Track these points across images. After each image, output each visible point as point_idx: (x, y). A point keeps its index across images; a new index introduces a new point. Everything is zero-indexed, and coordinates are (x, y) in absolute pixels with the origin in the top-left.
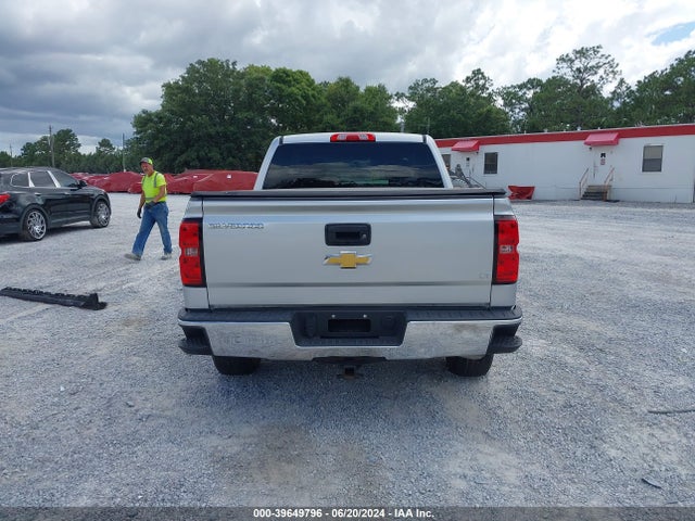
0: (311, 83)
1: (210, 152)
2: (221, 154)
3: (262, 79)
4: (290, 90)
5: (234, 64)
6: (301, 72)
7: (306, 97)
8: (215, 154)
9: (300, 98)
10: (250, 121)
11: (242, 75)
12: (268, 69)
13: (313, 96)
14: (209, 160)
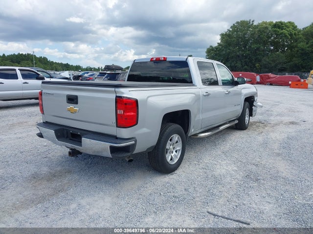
0: (295, 27)
1: (237, 63)
2: (242, 64)
3: (266, 28)
4: (282, 31)
5: (253, 21)
6: (290, 22)
7: (291, 35)
8: (239, 65)
9: (287, 35)
10: (258, 49)
11: (256, 27)
12: (272, 22)
13: (295, 34)
14: (236, 67)
